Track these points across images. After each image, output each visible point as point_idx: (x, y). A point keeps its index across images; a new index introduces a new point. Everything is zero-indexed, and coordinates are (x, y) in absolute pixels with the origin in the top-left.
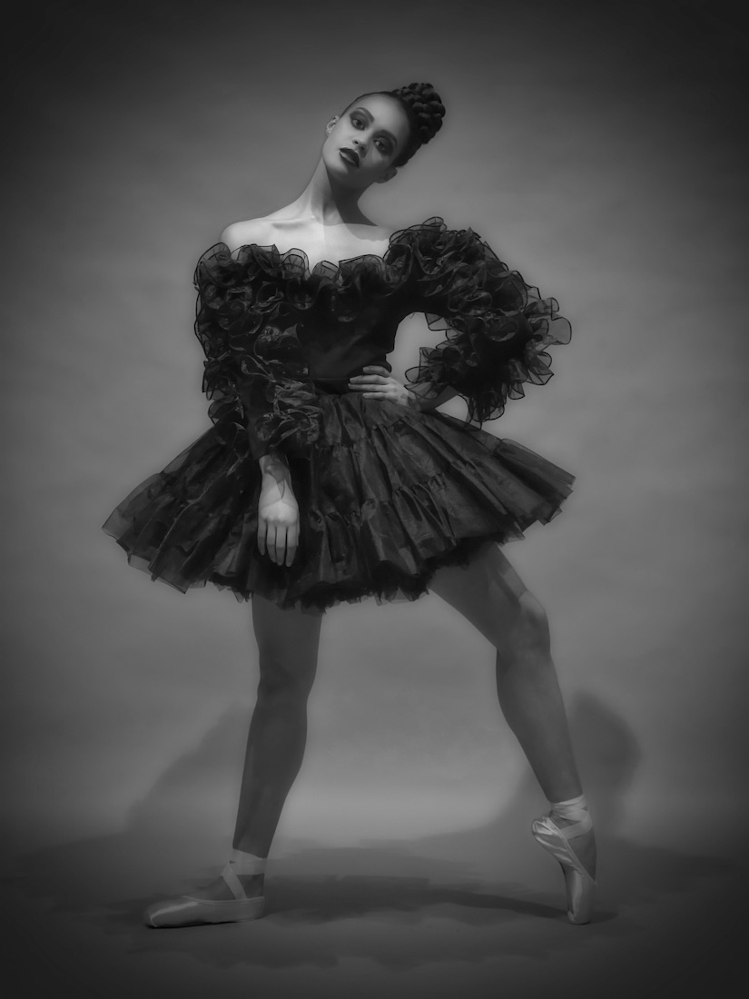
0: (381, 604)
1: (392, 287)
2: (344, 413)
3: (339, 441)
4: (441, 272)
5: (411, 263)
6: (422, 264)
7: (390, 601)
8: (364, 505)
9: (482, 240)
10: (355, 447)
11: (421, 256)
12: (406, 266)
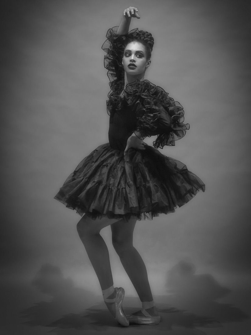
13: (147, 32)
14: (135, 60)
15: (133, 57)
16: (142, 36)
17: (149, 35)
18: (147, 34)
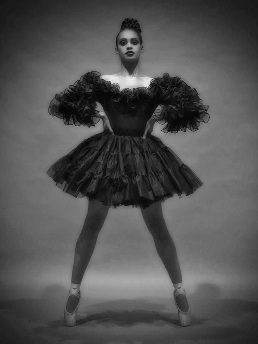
0: (134, 208)
1: (151, 97)
2: (133, 143)
3: (130, 153)
4: (168, 91)
5: (157, 89)
6: (162, 90)
7: (137, 207)
8: (137, 176)
9: (181, 80)
10: (135, 156)
11: (161, 87)
12: (155, 90)
13: (133, 19)
14: (132, 47)
15: (129, 45)
16: (130, 24)
17: (135, 22)
18: (133, 21)
